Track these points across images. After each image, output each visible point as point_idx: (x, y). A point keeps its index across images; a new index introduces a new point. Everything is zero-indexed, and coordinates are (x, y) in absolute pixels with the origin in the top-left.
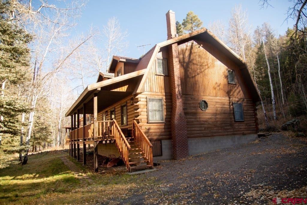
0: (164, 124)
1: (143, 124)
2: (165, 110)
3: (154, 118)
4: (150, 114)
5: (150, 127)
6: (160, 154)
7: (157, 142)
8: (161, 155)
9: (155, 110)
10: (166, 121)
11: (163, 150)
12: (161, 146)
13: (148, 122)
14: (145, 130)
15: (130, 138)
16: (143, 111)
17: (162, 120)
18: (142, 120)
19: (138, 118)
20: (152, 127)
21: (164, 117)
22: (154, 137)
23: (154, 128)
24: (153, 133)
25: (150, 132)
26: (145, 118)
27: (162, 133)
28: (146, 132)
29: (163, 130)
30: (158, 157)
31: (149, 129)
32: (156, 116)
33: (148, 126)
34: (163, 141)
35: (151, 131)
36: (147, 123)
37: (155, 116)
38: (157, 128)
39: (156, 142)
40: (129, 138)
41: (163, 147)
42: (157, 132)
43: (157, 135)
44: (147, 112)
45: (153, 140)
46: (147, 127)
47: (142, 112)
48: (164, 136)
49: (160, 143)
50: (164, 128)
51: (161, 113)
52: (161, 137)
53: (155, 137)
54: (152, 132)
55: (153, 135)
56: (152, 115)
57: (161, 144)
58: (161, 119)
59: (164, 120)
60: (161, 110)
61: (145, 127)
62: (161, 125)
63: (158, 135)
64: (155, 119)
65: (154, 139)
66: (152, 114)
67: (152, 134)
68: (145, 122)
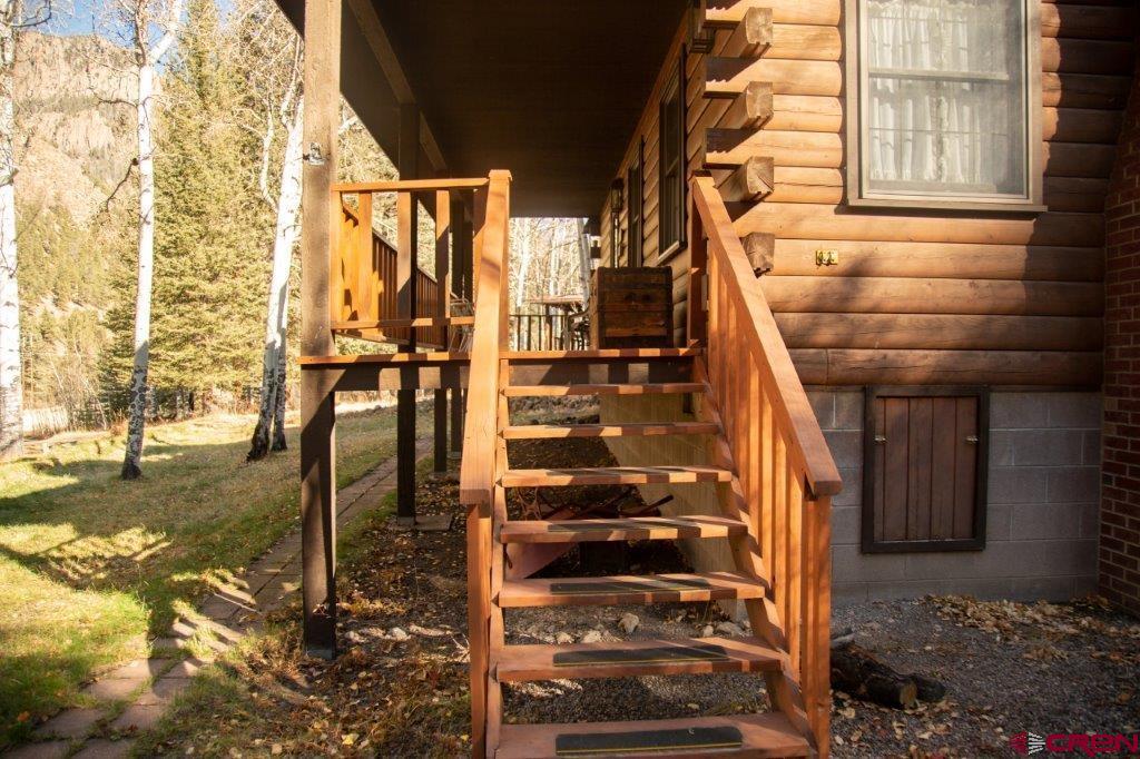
0: (1027, 226)
1: (799, 219)
2: (1053, 80)
3: (918, 162)
4: (879, 119)
5: (866, 247)
6: (964, 527)
7: (940, 403)
8: (975, 539)
9: (936, 83)
10: (1049, 193)
11: (996, 498)
12: (981, 452)
13: (853, 202)
14: (810, 281)
15: (655, 352)
16: (802, 84)
17: (1003, 188)
18: (780, 174)
19: (737, 155)
20: (892, 254)
21: (1037, 156)
22: (912, 356)
23: (913, 266)
24: (903, 318)
25: (865, 304)
26: (819, 157)
27: (1000, 323)
28: (821, 296)
29: (1016, 292)
30: (935, 563)
31: (858, 272)
32: (939, 143)
33: (843, 241)
34: (999, 405)
35: (879, 290)
36: (844, 208)
37: (930, 149)
38: (949, 267)
39: (924, 409)
40: (644, 352)
41: (1002, 460)
42: (943, 303)
43: (936, 338)
44: (842, 96)
45: (897, 383)
46: (842, 253)
47: (783, 92)
48: (1015, 356)
49: (967, 422)
50: (1027, 276)
51: (1003, 105)
52: (982, 361)
53: (921, 362)
54: (892, 304)
55: (893, 337)
56: (900, 130)
57: (981, 426)
58: (1002, 173)
59: (1034, 183)
60: (1003, 76)
61: (809, 248)
62: (990, 241)
63: (951, 336)
64: (929, 171)
65: (911, 376)
66: (900, 118)
67: (885, 327)
68: (815, 193)
